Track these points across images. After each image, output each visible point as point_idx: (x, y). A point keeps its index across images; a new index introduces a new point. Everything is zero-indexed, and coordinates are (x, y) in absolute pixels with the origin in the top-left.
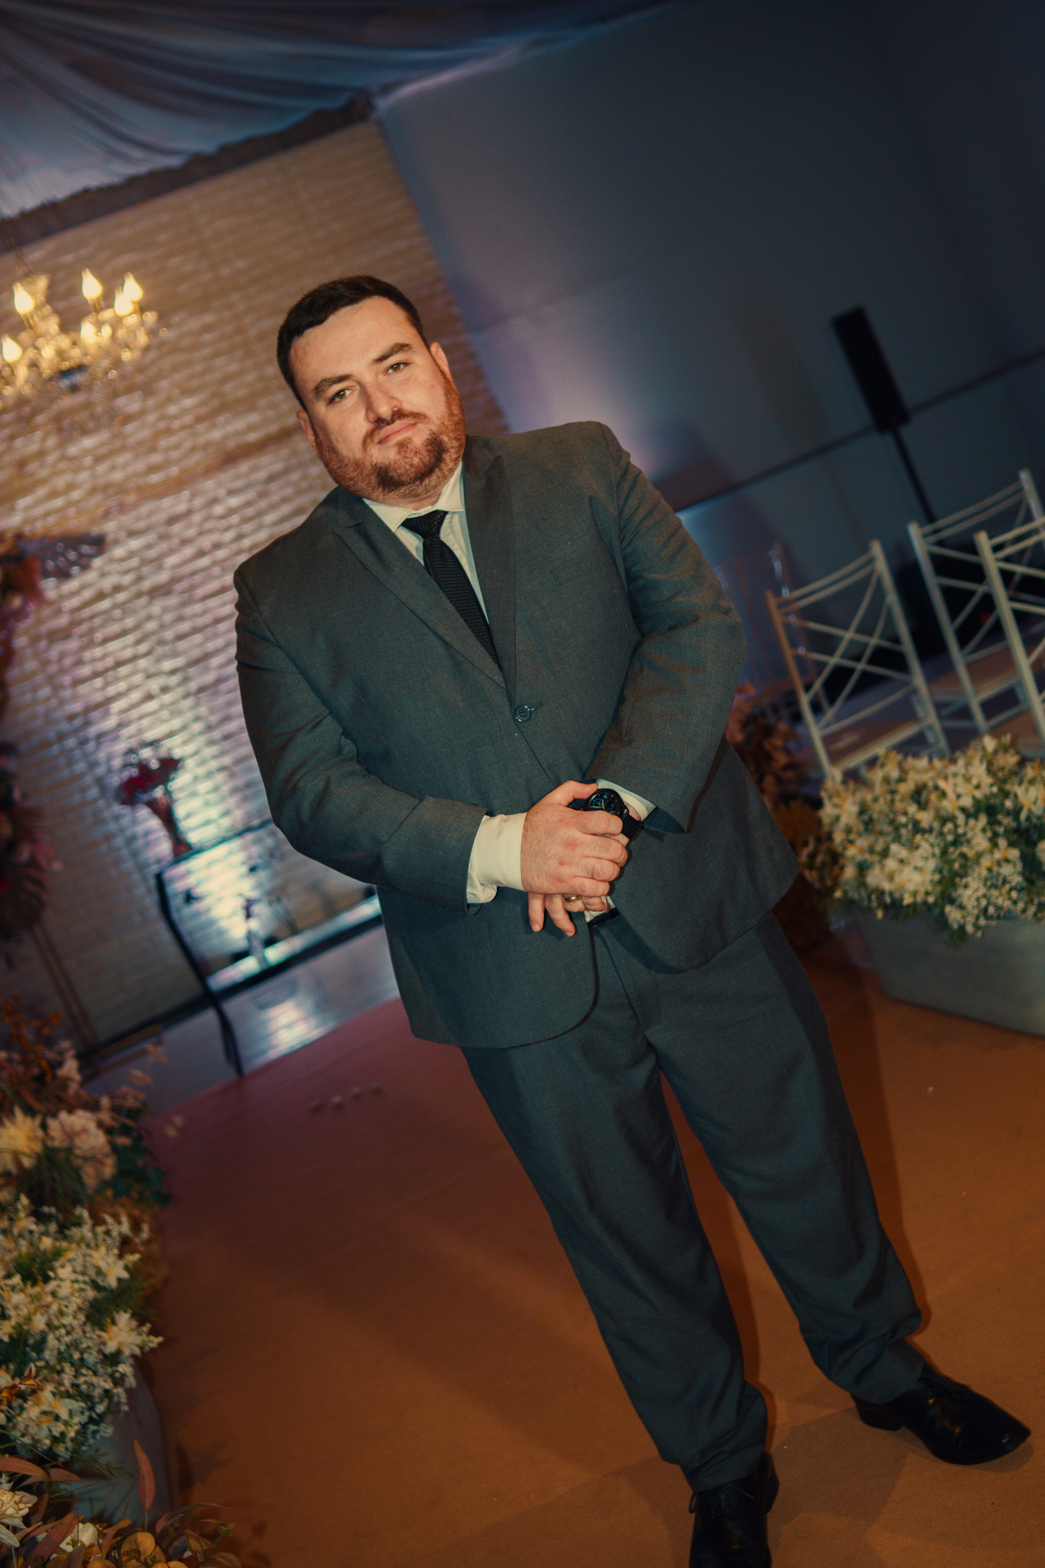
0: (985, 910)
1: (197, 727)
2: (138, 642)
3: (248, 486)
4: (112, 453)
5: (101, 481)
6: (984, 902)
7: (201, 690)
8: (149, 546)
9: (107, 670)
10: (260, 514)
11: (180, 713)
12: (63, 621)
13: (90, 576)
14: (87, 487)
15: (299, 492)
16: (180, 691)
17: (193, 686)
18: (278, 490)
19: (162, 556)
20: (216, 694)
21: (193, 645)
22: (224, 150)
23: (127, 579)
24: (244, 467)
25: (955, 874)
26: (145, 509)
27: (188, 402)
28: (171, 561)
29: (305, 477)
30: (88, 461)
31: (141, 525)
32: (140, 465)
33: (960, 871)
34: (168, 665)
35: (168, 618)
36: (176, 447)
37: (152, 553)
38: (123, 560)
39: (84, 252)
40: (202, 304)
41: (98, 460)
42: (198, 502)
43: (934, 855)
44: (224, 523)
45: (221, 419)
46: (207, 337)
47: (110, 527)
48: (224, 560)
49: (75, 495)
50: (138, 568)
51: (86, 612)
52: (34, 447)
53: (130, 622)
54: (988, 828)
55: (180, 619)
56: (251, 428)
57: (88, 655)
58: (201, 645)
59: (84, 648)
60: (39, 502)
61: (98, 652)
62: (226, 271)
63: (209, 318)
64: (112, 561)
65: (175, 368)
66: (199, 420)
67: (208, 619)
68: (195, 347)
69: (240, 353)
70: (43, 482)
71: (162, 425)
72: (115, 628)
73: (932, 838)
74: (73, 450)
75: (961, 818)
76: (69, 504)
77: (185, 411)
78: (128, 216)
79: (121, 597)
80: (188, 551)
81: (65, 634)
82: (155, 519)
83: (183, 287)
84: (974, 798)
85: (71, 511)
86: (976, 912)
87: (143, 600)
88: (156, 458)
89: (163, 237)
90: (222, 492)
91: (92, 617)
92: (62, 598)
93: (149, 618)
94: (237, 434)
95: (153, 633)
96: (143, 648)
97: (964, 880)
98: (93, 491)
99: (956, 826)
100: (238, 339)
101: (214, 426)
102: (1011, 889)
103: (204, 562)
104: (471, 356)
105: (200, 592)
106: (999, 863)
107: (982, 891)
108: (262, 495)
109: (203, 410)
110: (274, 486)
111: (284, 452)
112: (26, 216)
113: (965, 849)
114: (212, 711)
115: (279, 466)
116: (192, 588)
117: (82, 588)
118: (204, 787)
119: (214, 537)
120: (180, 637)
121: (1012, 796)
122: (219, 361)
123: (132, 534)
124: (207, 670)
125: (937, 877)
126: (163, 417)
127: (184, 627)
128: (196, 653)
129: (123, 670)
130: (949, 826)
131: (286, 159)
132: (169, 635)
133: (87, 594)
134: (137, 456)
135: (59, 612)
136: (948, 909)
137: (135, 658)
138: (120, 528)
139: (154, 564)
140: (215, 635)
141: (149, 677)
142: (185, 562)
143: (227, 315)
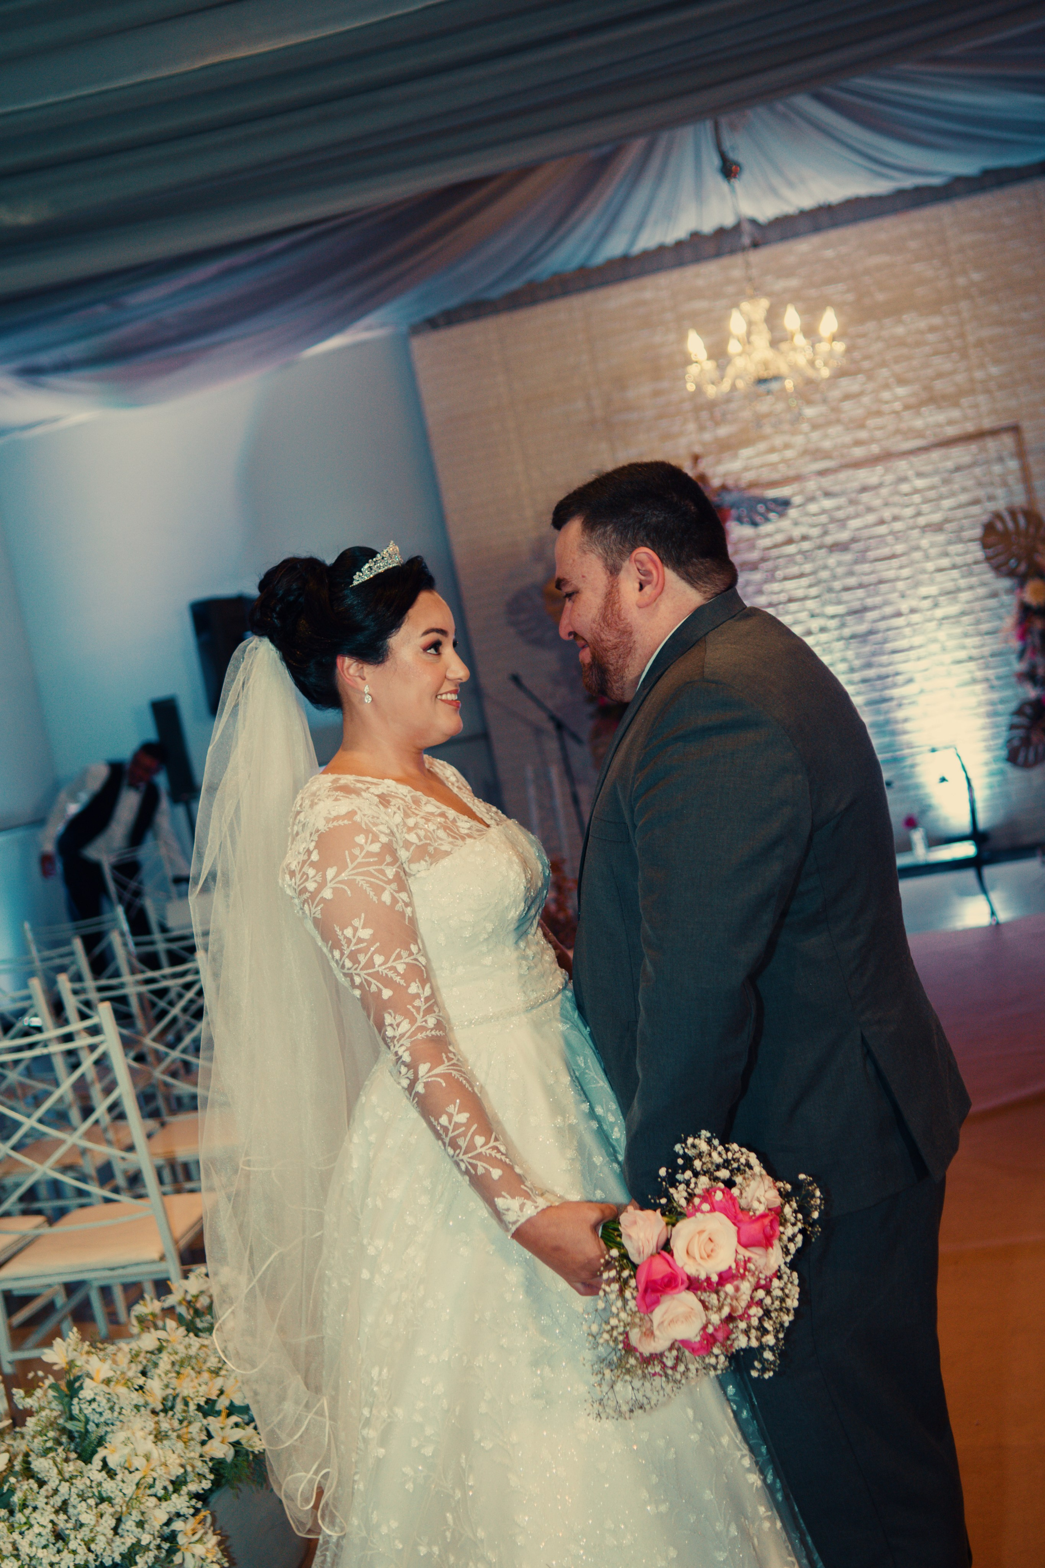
2: (810, 586)
3: (936, 472)
4: (829, 423)
5: (814, 446)
7: (853, 637)
8: (839, 508)
9: (780, 603)
10: (941, 498)
12: (754, 555)
13: (785, 523)
14: (800, 448)
15: (980, 484)
16: (836, 634)
17: (847, 632)
18: (960, 480)
19: (849, 518)
20: (865, 642)
21: (855, 598)
22: (987, 173)
23: (815, 532)
24: (935, 455)
26: (842, 475)
27: (901, 391)
28: (854, 524)
29: (988, 473)
30: (806, 427)
31: (837, 488)
32: (848, 439)
34: (831, 610)
35: (840, 571)
36: (882, 428)
37: (840, 514)
38: (814, 515)
39: (843, 250)
40: (933, 306)
41: (815, 427)
42: (889, 478)
44: (907, 500)
45: (926, 410)
46: (931, 337)
48: (899, 532)
49: (789, 454)
50: (824, 525)
51: (774, 552)
53: (808, 568)
55: (851, 573)
56: (950, 422)
57: (767, 587)
58: (862, 599)
59: (766, 581)
60: (758, 455)
61: (776, 587)
62: (961, 281)
63: (937, 320)
64: (808, 514)
65: (897, 360)
66: (907, 407)
67: (872, 578)
68: (918, 344)
69: (957, 355)
70: (765, 438)
71: (874, 407)
72: (794, 570)
77: (897, 398)
78: (888, 222)
79: (806, 545)
80: (871, 518)
81: (753, 567)
82: (849, 485)
83: (920, 291)
87: (823, 551)
88: (863, 435)
89: (913, 244)
90: (910, 473)
91: (779, 557)
92: (759, 537)
93: (825, 567)
94: (940, 426)
95: (825, 581)
96: (814, 591)
98: (805, 452)
100: (958, 343)
101: (918, 414)
103: (882, 530)
105: (871, 555)
108: (946, 482)
109: (913, 400)
110: (957, 476)
111: (973, 447)
112: (803, 214)
114: (858, 656)
115: (966, 459)
116: (867, 550)
117: (778, 531)
119: (896, 511)
120: (847, 589)
122: (937, 360)
123: (827, 494)
124: (861, 621)
126: (877, 400)
127: (852, 581)
128: (856, 605)
129: (793, 606)
132: (837, 585)
133: (779, 538)
134: (848, 429)
135: (752, 547)
137: (805, 598)
138: (820, 488)
139: (838, 523)
140: (877, 594)
141: (813, 616)
142: (867, 527)
143: (953, 320)
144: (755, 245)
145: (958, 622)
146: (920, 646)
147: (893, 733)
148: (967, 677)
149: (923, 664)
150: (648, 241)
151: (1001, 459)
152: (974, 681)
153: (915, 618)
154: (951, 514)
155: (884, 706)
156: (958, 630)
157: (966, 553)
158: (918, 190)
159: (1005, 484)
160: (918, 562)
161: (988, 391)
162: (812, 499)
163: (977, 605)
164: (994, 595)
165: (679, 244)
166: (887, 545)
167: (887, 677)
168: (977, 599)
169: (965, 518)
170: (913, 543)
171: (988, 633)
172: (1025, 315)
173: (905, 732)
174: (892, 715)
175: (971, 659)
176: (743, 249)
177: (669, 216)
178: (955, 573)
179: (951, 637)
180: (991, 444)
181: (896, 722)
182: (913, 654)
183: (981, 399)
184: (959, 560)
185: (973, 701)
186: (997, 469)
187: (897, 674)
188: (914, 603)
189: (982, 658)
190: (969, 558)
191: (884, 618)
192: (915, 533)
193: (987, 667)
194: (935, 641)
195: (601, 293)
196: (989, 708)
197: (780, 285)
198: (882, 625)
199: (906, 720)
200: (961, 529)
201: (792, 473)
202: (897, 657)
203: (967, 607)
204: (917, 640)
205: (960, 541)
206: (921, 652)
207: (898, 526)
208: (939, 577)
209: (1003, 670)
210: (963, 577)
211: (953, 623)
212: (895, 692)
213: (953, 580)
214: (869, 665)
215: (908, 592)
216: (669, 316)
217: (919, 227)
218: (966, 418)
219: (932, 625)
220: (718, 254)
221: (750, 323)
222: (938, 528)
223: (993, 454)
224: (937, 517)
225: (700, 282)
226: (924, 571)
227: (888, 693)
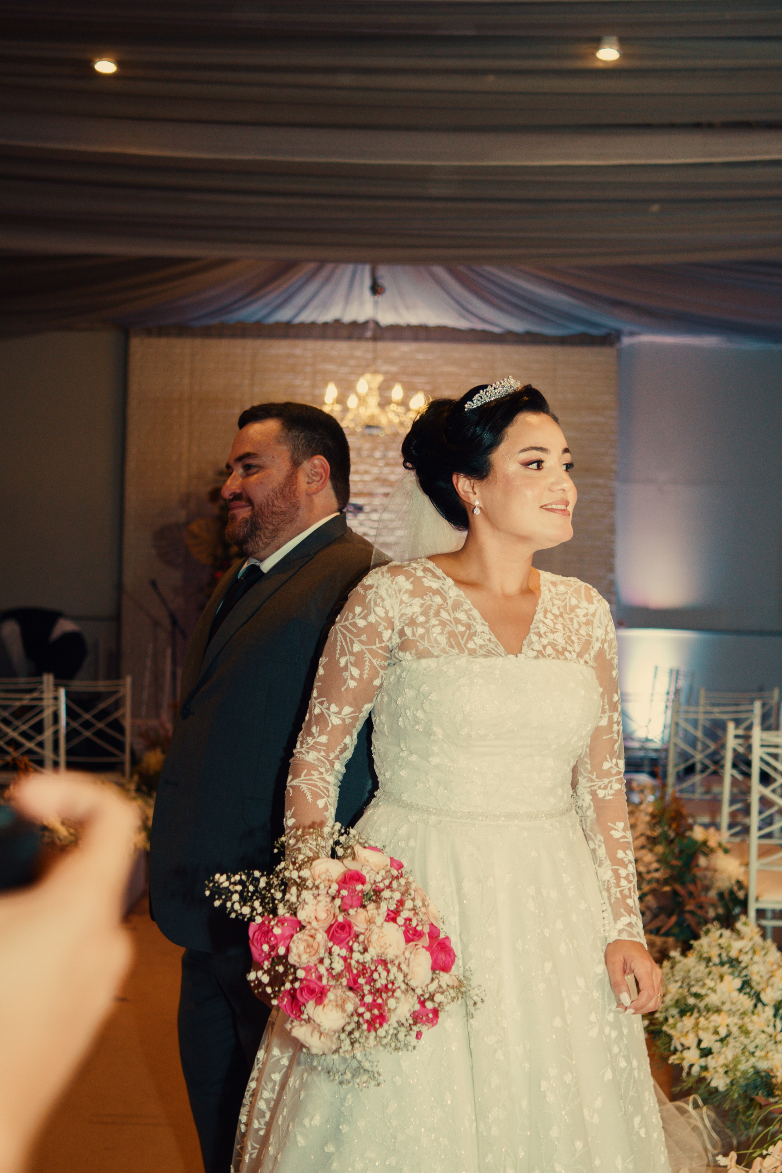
8: (391, 521)
22: (528, 333)
39: (430, 356)
49: (367, 478)
78: (462, 347)
89: (474, 365)
98: (377, 479)
104: (613, 495)
112: (409, 327)
123: (386, 510)
131: (558, 350)
138: (382, 505)
144: (375, 339)
150: (306, 317)
158: (484, 332)
162: (375, 511)
165: (326, 324)
176: (367, 339)
177: (325, 306)
195: (268, 343)
197: (385, 368)
201: (366, 491)
216: (308, 369)
217: (480, 355)
220: (349, 338)
221: (370, 389)
225: (334, 353)
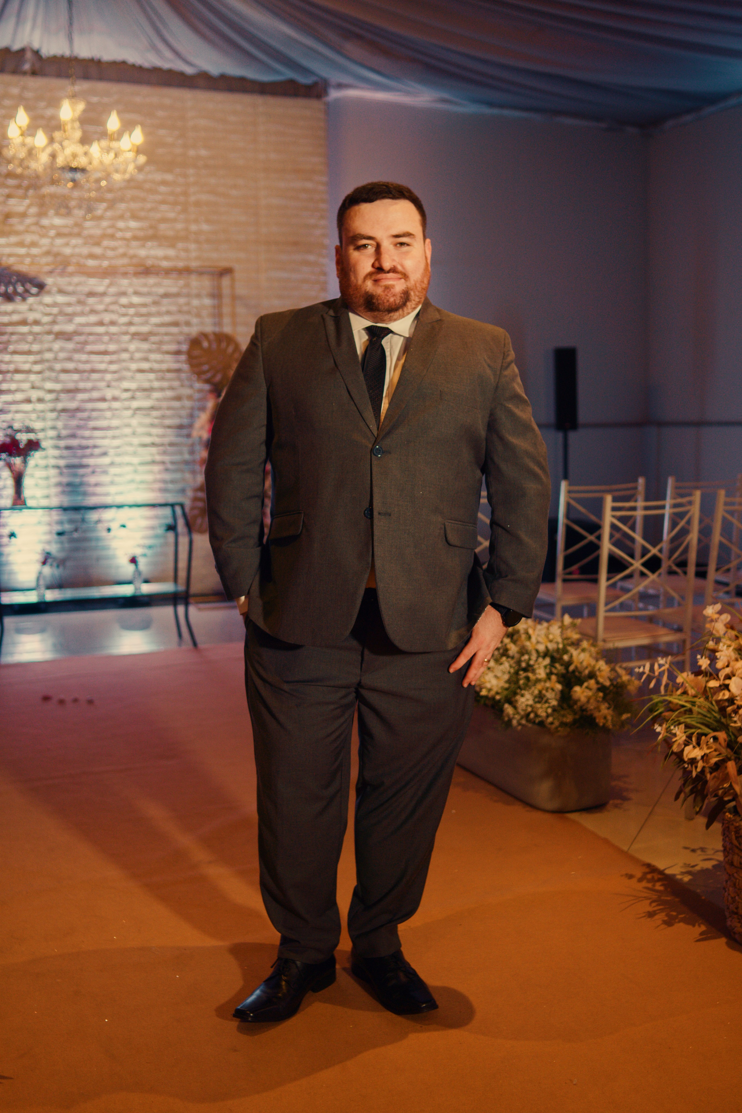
0: (528, 715)
1: (52, 433)
2: (35, 363)
3: (149, 294)
4: (70, 235)
5: (55, 249)
6: (529, 709)
7: (64, 410)
8: (69, 304)
9: (8, 372)
10: (149, 315)
11: (44, 419)
13: (23, 307)
14: (44, 249)
15: (180, 312)
16: (50, 405)
17: (60, 406)
18: (166, 305)
19: (74, 314)
20: (73, 417)
21: (71, 380)
22: (223, 77)
23: (46, 319)
24: (151, 280)
25: (519, 688)
26: (76, 279)
27: (133, 224)
28: (79, 320)
29: (188, 304)
30: (52, 233)
31: (70, 289)
32: (85, 251)
33: (522, 686)
34: (49, 385)
35: (62, 355)
36: (114, 249)
37: (69, 310)
38: (48, 305)
39: (106, 100)
40: (168, 166)
41: (59, 235)
42: (112, 290)
43: (509, 672)
44: (123, 310)
45: (150, 244)
46: (163, 189)
47: (49, 281)
48: (114, 334)
49: (34, 251)
50: (56, 315)
51: (10, 329)
52: (21, 209)
53: (35, 347)
54: (548, 667)
55: (70, 359)
56: (166, 258)
58: (76, 382)
60: (9, 245)
61: (7, 358)
62: (192, 153)
63: (169, 177)
64: (41, 303)
65: (134, 199)
66: (135, 238)
67: (88, 367)
68: (152, 191)
69: (179, 208)
70: (17, 233)
71: (110, 231)
72: (25, 347)
73: (512, 662)
74: (45, 222)
75: (534, 656)
76: (28, 255)
77: (128, 229)
78: (144, 90)
79: (37, 329)
80: (93, 318)
82: (80, 288)
84: (547, 647)
85: (28, 260)
86: (522, 713)
87: (51, 337)
88: (97, 251)
89: (160, 113)
90: (130, 290)
91: (12, 334)
93: (50, 350)
94: (156, 258)
95: (48, 361)
96: (37, 368)
97: (523, 692)
98: (48, 253)
99: (530, 659)
100: (182, 199)
101: (143, 246)
102: (549, 707)
103: (101, 330)
105: (89, 348)
106: (547, 689)
107: (531, 702)
108: (155, 303)
109: (141, 234)
110: (165, 301)
111: (181, 282)
113: (530, 675)
114: (66, 427)
115: (174, 290)
116: (86, 343)
117: (13, 312)
118: (40, 473)
119: (114, 317)
120: (65, 371)
121: (569, 654)
122: (164, 207)
123: (61, 292)
124: (73, 399)
125: (506, 685)
126: (113, 226)
127: (70, 366)
128: (71, 386)
129: (18, 377)
130: (526, 657)
131: (259, 100)
132: (58, 366)
133: (15, 318)
134: (85, 244)
136: (506, 706)
137: (29, 372)
138: (55, 284)
139: (67, 317)
140: (88, 380)
141: (33, 388)
142: (88, 325)
143: (181, 180)
144: (33, 73)
145: (148, 415)
146: (117, 428)
147: (85, 494)
148: (149, 458)
149: (116, 442)
151: (198, 296)
152: (153, 462)
153: (116, 405)
154: (156, 329)
155: (81, 471)
156: (148, 421)
157: (161, 362)
158: (170, 71)
159: (198, 315)
160: (124, 361)
161: (197, 242)
162: (48, 292)
163: (165, 404)
164: (178, 398)
166: (103, 343)
167: (87, 447)
168: (165, 399)
169: (167, 334)
170: (124, 346)
171: (169, 427)
172: (234, 192)
173: (94, 494)
174: (86, 479)
175: (153, 445)
176: (24, 73)
178: (152, 376)
179: (141, 425)
180: (195, 282)
181: (89, 485)
182: (110, 433)
183: (193, 246)
184: (156, 366)
185: (150, 477)
186: (195, 302)
187: (95, 447)
188: (117, 393)
189: (162, 445)
190: (164, 366)
191: (91, 400)
192: (127, 338)
193: (164, 453)
194: (128, 425)
196: (161, 485)
198: (89, 406)
199: (96, 485)
200: (161, 343)
202: (97, 433)
203: (157, 404)
204: (115, 423)
205: (159, 351)
206: (117, 432)
207: (113, 329)
208: (139, 376)
209: (177, 458)
210: (157, 379)
211: (145, 415)
212: (91, 461)
213: (150, 381)
214: (73, 436)
215: (114, 384)
217: (167, 101)
218: (177, 258)
219: (129, 413)
222: (144, 337)
223: (194, 291)
224: (145, 329)
226: (128, 369)
227: (86, 461)
